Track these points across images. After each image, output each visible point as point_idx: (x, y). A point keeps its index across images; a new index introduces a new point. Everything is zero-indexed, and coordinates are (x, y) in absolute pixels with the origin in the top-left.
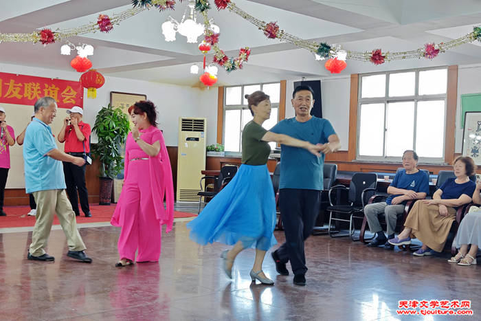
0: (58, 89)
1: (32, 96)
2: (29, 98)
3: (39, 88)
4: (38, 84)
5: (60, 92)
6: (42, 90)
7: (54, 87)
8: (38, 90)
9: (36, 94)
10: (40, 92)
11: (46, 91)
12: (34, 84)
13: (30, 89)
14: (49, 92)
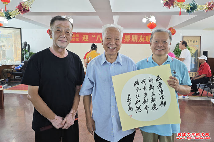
1: (148, 40)
12: (149, 36)
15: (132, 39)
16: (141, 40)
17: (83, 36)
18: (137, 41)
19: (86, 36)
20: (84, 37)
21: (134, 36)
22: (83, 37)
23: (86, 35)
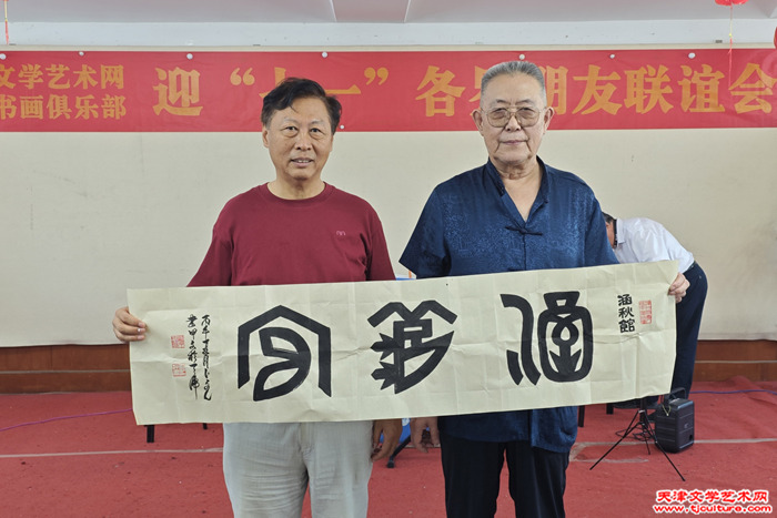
0: (720, 75)
1: (646, 102)
2: (638, 110)
3: (667, 79)
4: (663, 69)
5: (723, 84)
6: (673, 84)
7: (707, 70)
8: (663, 85)
9: (656, 95)
10: (668, 90)
11: (685, 83)
12: (652, 71)
13: (640, 84)
14: (693, 88)
17: (162, 74)
18: (561, 110)
19: (179, 77)
22: (161, 88)
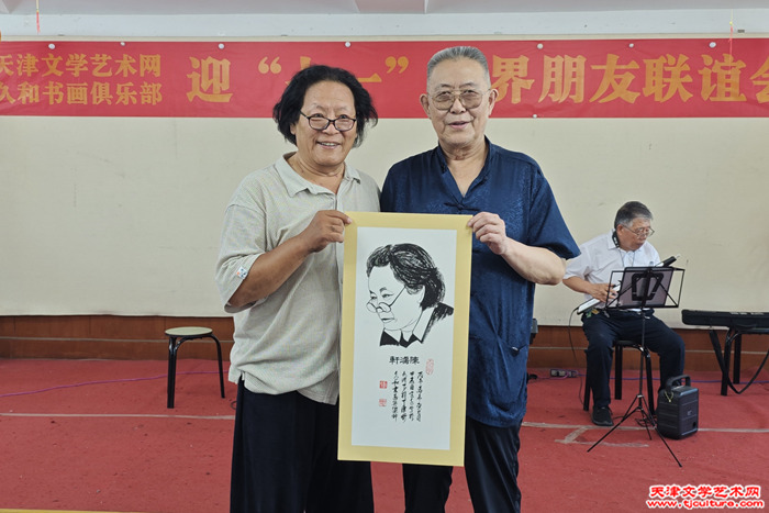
0: (741, 64)
1: (665, 91)
2: (657, 99)
3: (686, 67)
6: (693, 73)
7: (728, 59)
8: (683, 74)
9: (676, 84)
10: (688, 79)
11: (705, 72)
12: (672, 60)
14: (714, 78)
15: (546, 86)
16: (610, 90)
17: (195, 63)
18: (579, 98)
19: (211, 66)
20: (199, 71)
21: (558, 60)
22: (194, 76)
23: (210, 60)
